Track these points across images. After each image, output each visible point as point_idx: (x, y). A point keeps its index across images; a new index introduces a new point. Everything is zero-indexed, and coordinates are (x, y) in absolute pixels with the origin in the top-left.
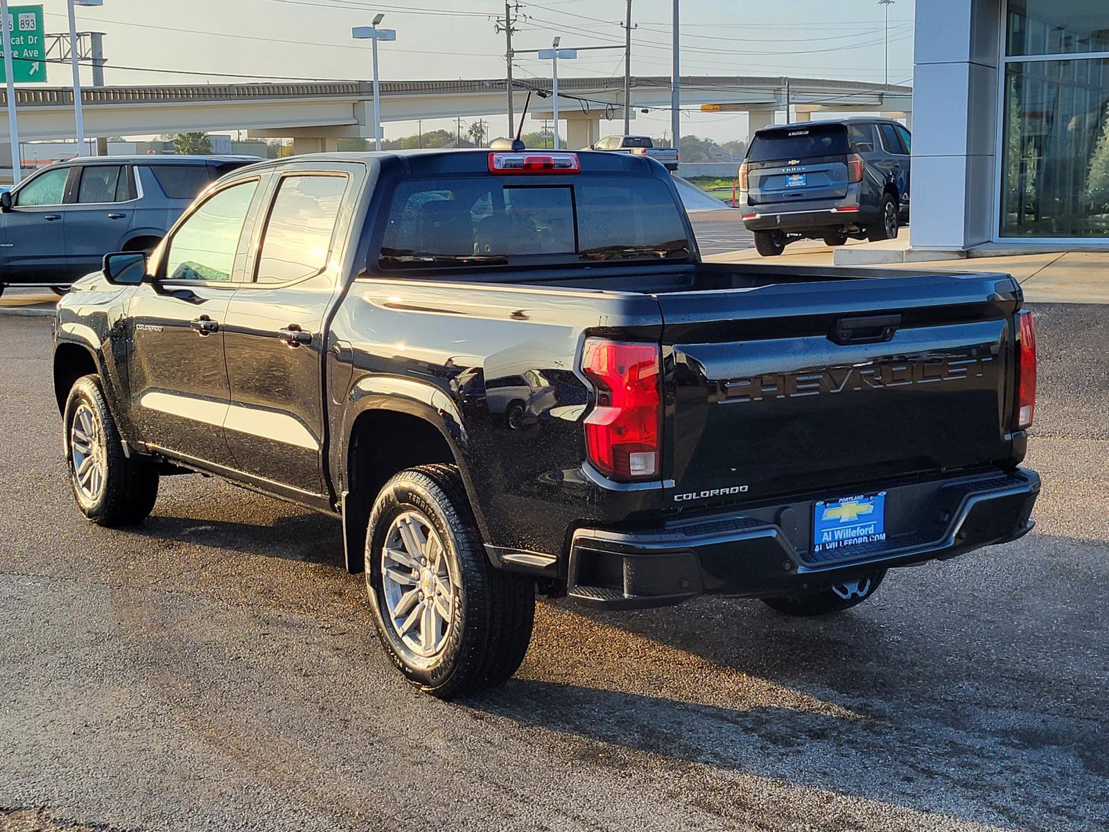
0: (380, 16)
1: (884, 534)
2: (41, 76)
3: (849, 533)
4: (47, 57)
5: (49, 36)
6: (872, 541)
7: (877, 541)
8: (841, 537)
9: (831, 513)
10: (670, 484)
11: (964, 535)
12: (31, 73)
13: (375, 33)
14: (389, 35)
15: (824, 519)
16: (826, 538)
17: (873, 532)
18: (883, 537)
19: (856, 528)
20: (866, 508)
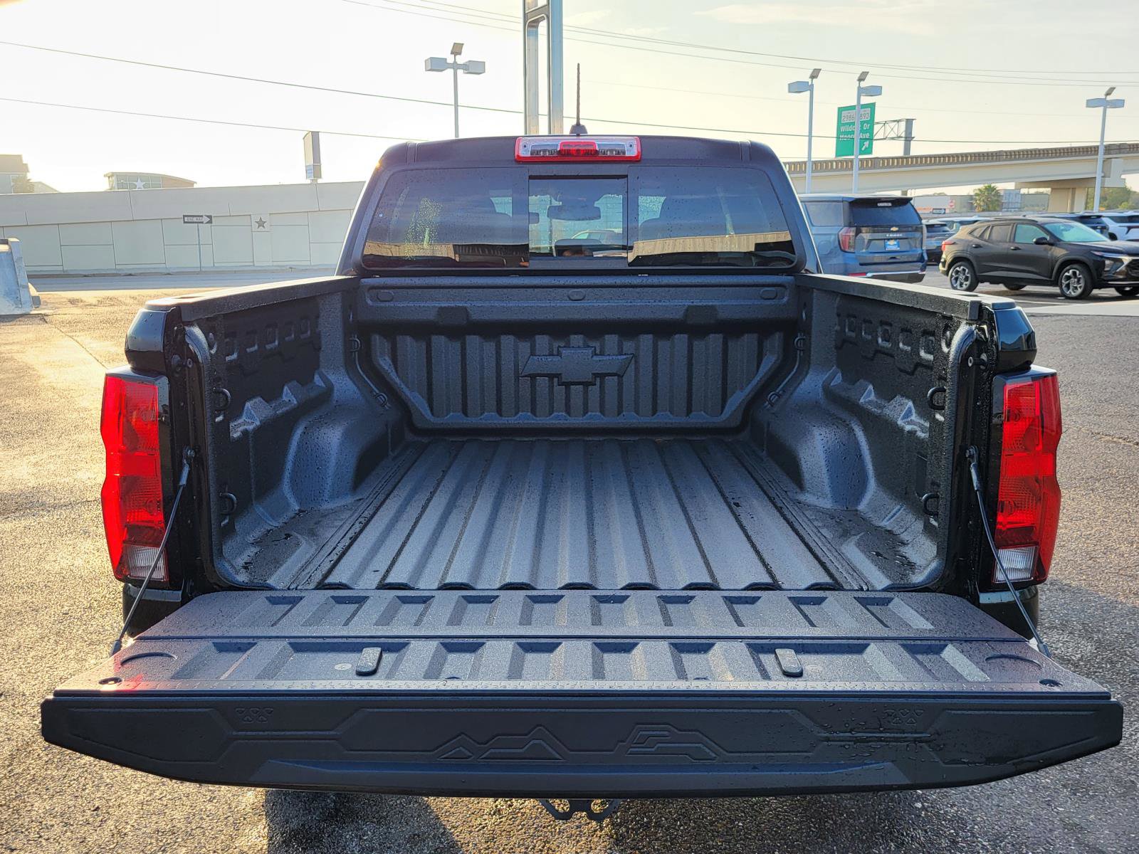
0: (1112, 89)
2: (870, 150)
4: (875, 138)
5: (878, 123)
12: (866, 148)
13: (1107, 102)
14: (1119, 104)
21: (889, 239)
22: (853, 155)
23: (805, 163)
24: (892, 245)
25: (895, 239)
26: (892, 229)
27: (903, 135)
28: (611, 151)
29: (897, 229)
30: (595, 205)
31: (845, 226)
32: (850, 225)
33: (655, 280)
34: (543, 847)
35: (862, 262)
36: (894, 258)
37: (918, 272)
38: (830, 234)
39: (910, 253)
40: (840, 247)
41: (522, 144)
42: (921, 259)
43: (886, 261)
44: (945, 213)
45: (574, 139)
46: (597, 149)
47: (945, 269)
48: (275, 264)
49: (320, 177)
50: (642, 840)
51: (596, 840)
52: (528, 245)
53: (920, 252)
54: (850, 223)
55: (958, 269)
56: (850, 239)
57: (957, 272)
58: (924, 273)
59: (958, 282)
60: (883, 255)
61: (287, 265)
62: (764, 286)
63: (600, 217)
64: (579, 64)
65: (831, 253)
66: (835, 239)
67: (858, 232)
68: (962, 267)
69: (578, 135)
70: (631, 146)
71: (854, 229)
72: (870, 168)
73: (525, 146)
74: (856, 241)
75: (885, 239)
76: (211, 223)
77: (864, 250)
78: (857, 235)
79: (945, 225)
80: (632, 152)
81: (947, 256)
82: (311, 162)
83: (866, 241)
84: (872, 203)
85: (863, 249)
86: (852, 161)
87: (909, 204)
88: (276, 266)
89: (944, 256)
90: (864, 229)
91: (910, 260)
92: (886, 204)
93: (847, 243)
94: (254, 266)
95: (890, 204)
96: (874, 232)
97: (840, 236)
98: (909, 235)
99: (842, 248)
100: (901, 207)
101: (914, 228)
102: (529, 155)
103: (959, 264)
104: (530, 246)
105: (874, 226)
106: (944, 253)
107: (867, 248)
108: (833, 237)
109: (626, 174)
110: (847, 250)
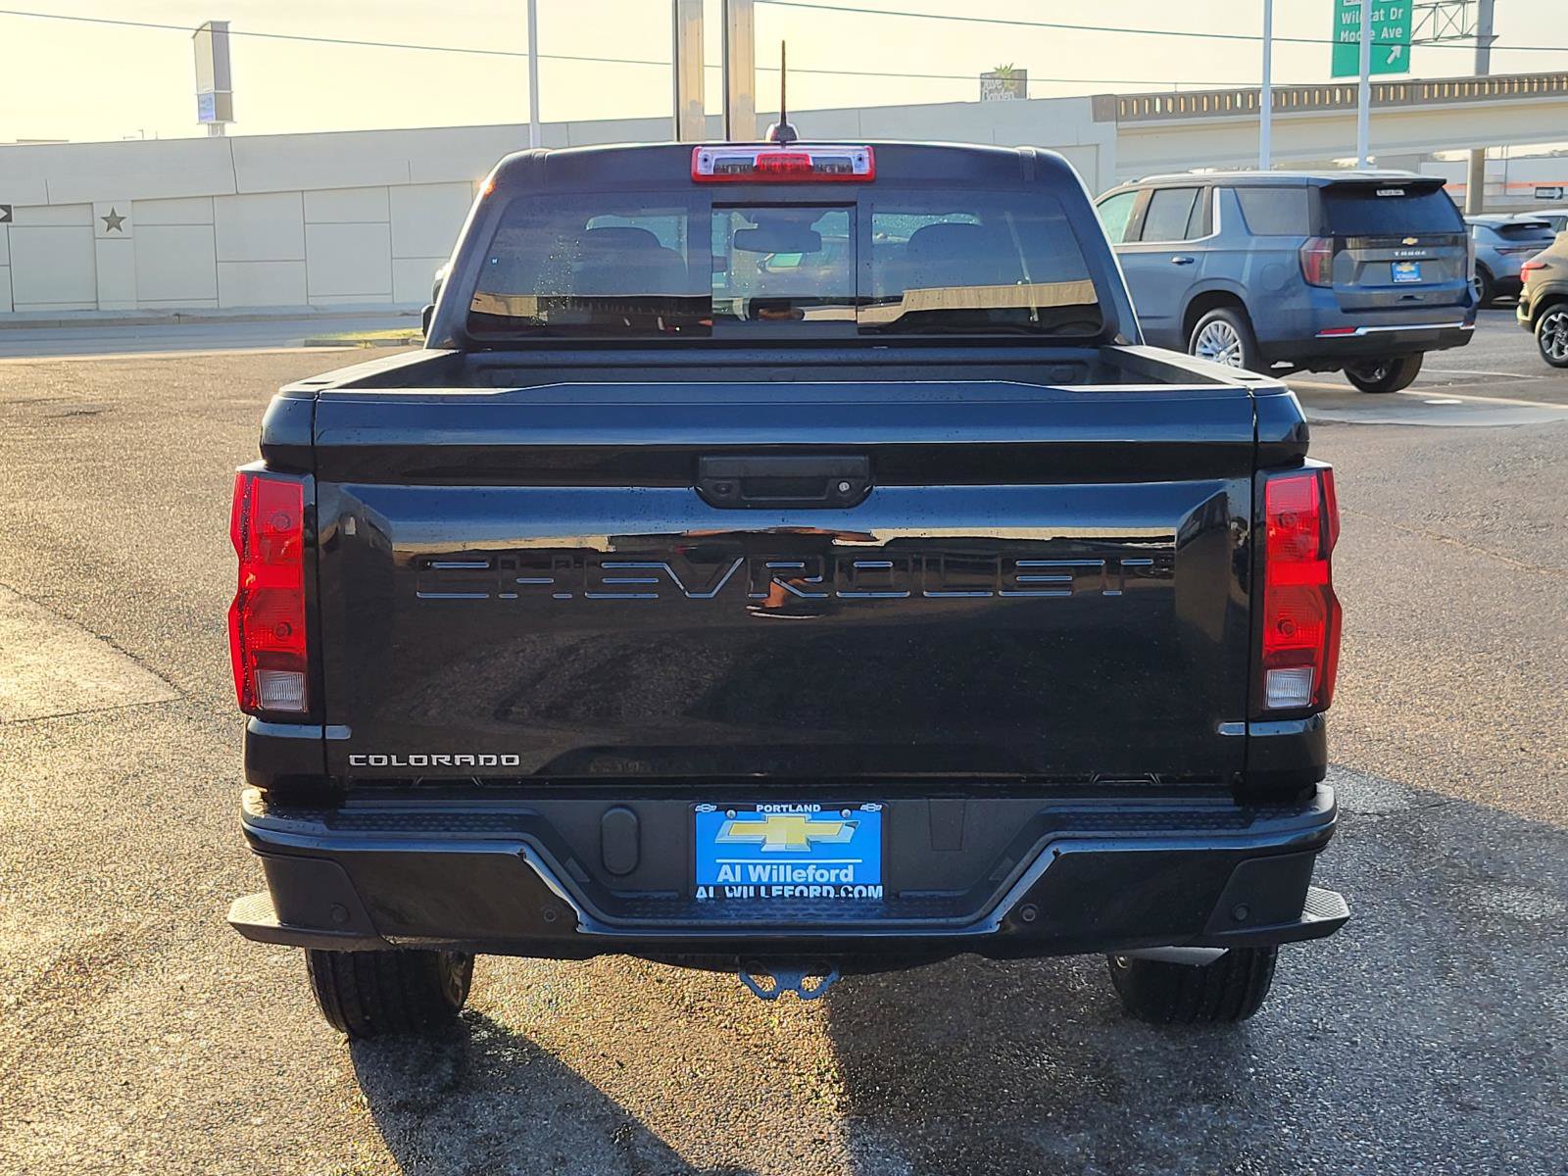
1: (880, 888)
2: (1403, 64)
3: (785, 874)
4: (1414, 38)
5: (1420, 6)
6: (847, 898)
7: (861, 898)
8: (765, 879)
9: (737, 829)
10: (338, 732)
11: (1030, 914)
12: (1389, 61)
15: (718, 840)
16: (725, 875)
17: (851, 879)
18: (877, 892)
19: (805, 867)
20: (834, 829)
21: (1400, 262)
22: (1358, 74)
23: (1255, 93)
24: (1406, 273)
25: (1412, 261)
26: (1405, 241)
27: (1474, 32)
28: (832, 167)
29: (1415, 241)
30: (812, 229)
31: (1312, 236)
32: (1322, 234)
33: (897, 355)
34: (740, 1114)
35: (1345, 307)
36: (1411, 298)
37: (1460, 325)
38: (1285, 251)
39: (1443, 288)
40: (1304, 278)
41: (701, 155)
42: (1466, 300)
43: (1394, 304)
44: (1561, 197)
45: (778, 150)
46: (811, 163)
47: (1529, 318)
48: (144, 305)
49: (230, 119)
50: (872, 1107)
51: (810, 1107)
52: (710, 297)
53: (1462, 285)
54: (1322, 229)
55: (1553, 317)
56: (1323, 259)
57: (1552, 324)
58: (1473, 327)
59: (1555, 345)
60: (1389, 292)
61: (170, 310)
62: (1054, 363)
63: (821, 248)
64: (784, 43)
65: (1287, 287)
66: (1293, 261)
67: (1339, 246)
68: (1561, 315)
69: (783, 144)
70: (860, 159)
71: (1329, 241)
72: (1402, 103)
73: (706, 160)
74: (1335, 263)
75: (1392, 261)
76: (10, 220)
77: (1351, 284)
78: (1335, 252)
79: (1548, 225)
80: (864, 169)
81: (1531, 293)
82: (211, 88)
83: (1356, 264)
84: (1365, 189)
85: (1349, 281)
86: (1354, 87)
87: (1439, 192)
88: (143, 311)
89: (1525, 292)
90: (1350, 242)
91: (1443, 301)
92: (1393, 193)
93: (1317, 268)
94: (97, 309)
95: (1401, 193)
96: (1372, 247)
97: (1303, 255)
98: (1443, 252)
99: (1308, 278)
100: (1423, 198)
101: (1450, 239)
102: (712, 172)
103: (1555, 307)
104: (714, 299)
105: (1372, 237)
106: (1525, 285)
107: (1357, 279)
108: (1289, 257)
109: (853, 199)
110: (1317, 283)
